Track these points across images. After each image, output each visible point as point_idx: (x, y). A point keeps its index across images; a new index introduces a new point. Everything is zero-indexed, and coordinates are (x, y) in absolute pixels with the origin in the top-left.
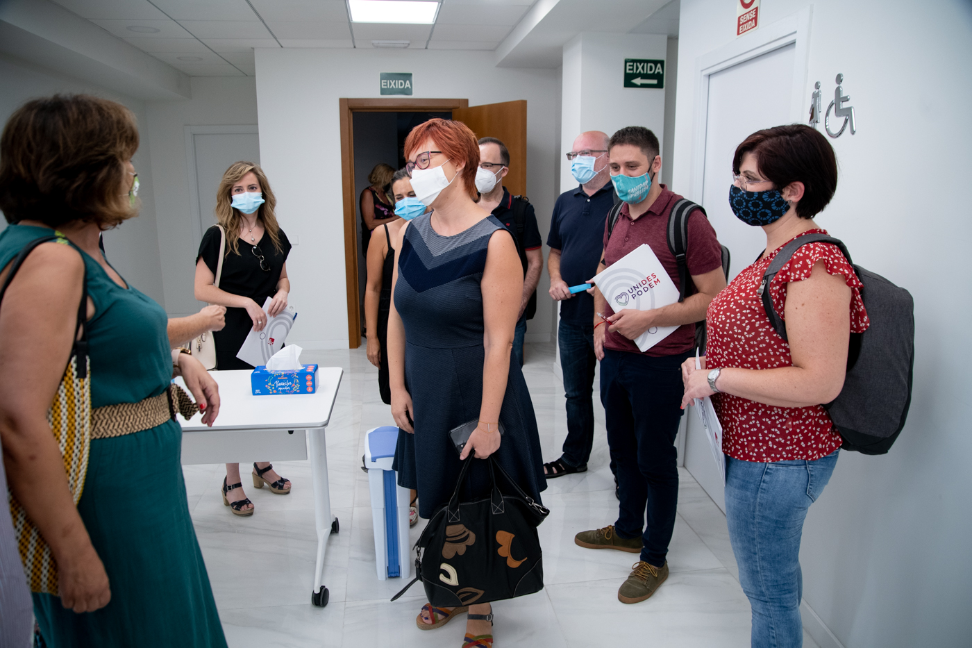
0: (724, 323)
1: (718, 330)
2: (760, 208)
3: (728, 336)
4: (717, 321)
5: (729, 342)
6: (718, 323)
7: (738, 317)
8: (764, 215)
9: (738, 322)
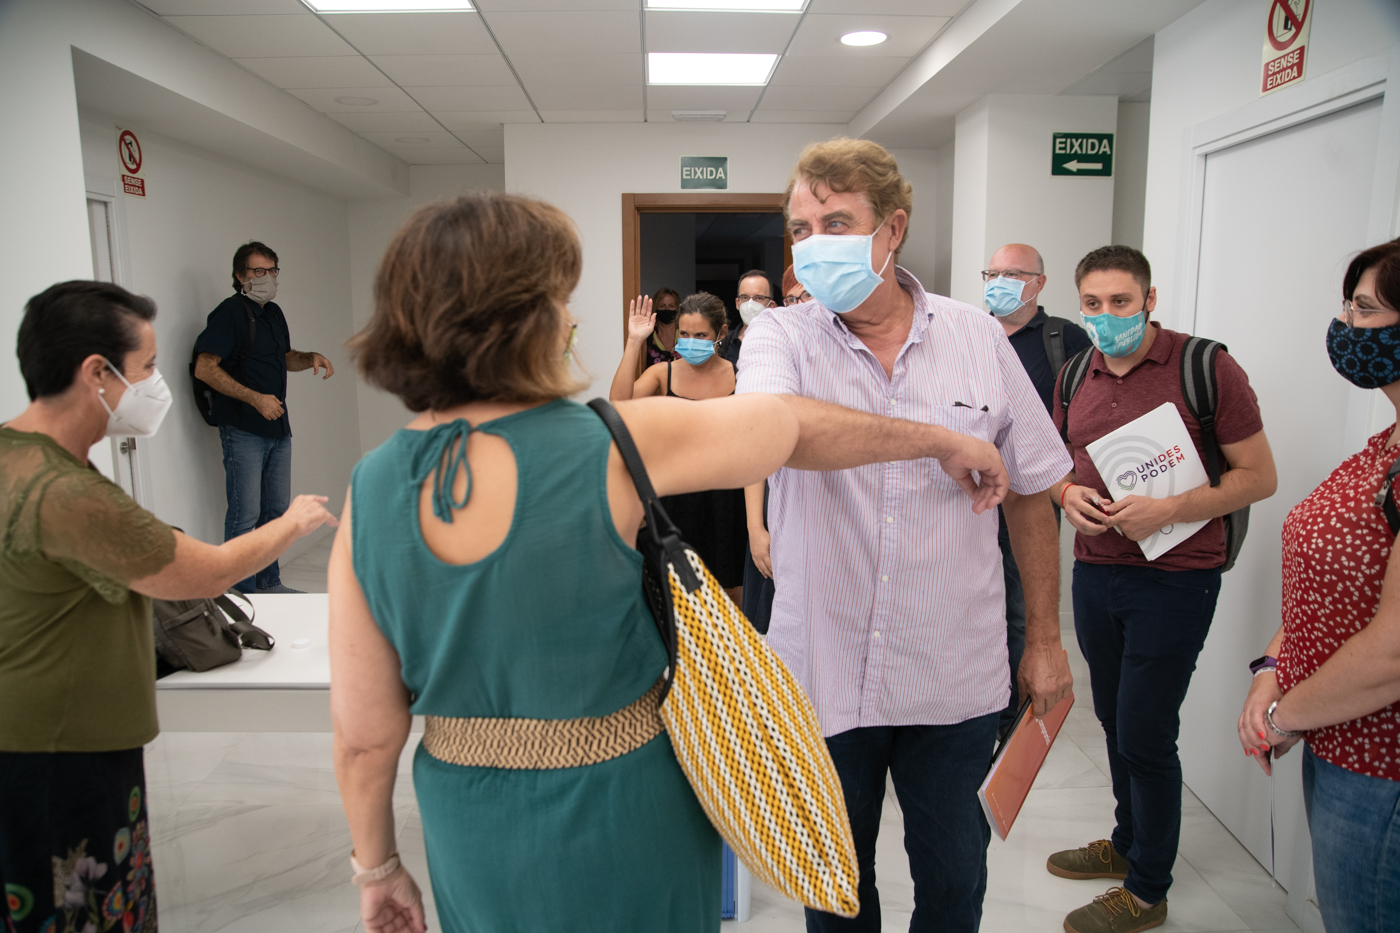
0: (1323, 551)
1: (1313, 563)
2: (1374, 355)
3: (1332, 572)
4: (1309, 548)
5: (1335, 584)
6: (1311, 552)
7: (1348, 542)
8: (1381, 367)
9: (1349, 550)
